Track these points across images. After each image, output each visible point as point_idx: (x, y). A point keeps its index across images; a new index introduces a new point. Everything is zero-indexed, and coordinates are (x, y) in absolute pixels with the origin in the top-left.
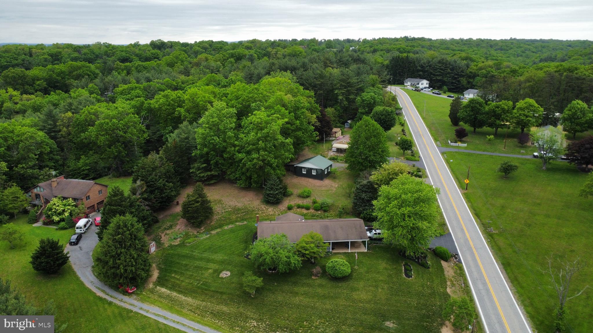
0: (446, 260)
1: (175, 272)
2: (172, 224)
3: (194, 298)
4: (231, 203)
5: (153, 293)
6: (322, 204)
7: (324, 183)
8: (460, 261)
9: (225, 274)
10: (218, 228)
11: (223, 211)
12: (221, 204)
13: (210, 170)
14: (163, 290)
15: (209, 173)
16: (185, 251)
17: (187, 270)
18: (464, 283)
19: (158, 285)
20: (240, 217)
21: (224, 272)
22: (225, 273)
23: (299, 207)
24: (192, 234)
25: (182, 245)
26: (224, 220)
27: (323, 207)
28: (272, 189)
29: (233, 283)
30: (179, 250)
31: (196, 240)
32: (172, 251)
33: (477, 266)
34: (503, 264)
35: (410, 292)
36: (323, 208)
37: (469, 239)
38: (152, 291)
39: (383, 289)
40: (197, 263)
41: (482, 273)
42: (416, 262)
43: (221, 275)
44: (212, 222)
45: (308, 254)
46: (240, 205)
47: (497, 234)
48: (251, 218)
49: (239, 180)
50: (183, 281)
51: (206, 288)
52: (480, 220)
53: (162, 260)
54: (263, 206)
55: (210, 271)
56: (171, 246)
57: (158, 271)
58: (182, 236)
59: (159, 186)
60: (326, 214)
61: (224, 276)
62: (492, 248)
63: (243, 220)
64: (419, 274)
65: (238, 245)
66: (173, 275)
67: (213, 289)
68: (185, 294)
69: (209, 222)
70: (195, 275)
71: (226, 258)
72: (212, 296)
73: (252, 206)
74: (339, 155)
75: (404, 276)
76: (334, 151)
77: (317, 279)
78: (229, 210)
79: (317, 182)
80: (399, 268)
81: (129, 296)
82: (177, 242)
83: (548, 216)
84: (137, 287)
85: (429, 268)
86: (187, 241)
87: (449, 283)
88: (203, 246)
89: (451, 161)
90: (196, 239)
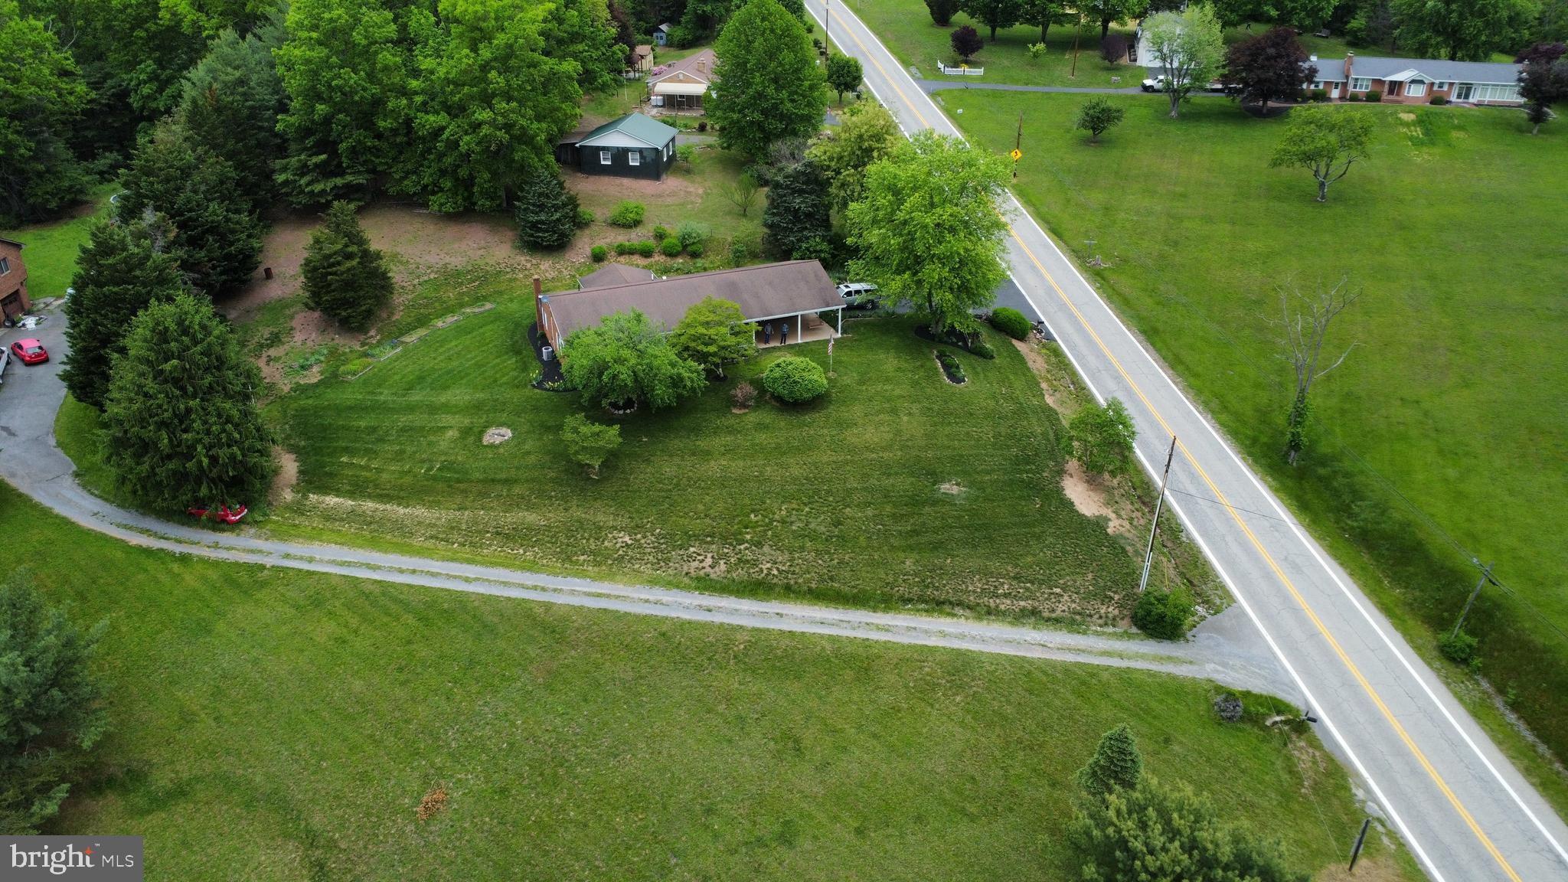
0: (1022, 337)
1: (346, 450)
2: (276, 330)
3: (430, 506)
4: (432, 259)
5: (303, 514)
6: (684, 238)
7: (664, 186)
8: (1049, 337)
9: (498, 435)
10: (416, 328)
11: (416, 282)
12: (401, 262)
13: (341, 173)
14: (331, 500)
15: (339, 181)
16: (349, 396)
17: (381, 440)
18: (1073, 383)
19: (309, 491)
20: (467, 294)
21: (492, 431)
22: (497, 431)
23: (622, 251)
24: (347, 350)
25: (333, 381)
26: (426, 306)
27: (687, 246)
28: (542, 207)
29: (528, 453)
30: (332, 396)
31: (370, 364)
32: (310, 401)
33: (1090, 342)
34: (1144, 332)
35: (971, 414)
36: (689, 249)
37: (1056, 287)
38: (298, 509)
39: (910, 414)
40: (403, 420)
41: (1105, 356)
42: (959, 346)
43: (487, 439)
44: (393, 314)
45: (714, 354)
46: (456, 262)
47: (1110, 268)
48: (501, 293)
49: (434, 193)
50: (379, 471)
51: (456, 476)
52: (1065, 242)
53: (291, 426)
54: (523, 260)
55: (450, 433)
56: (301, 390)
57: (293, 456)
58: (322, 358)
59: (212, 222)
60: (700, 262)
61: (498, 440)
62: (1109, 299)
63: (478, 300)
64: (977, 373)
65: (498, 361)
66: (344, 459)
67: (477, 475)
68: (400, 500)
69: (384, 315)
70: (409, 449)
71: (480, 395)
72: (483, 495)
73: (491, 262)
74: (674, 114)
75: (948, 381)
76: (656, 106)
77: (745, 414)
78: (432, 276)
79: (645, 186)
80: (928, 364)
81: (232, 531)
82: (314, 376)
83: (1209, 220)
84: (245, 504)
85: (992, 357)
86: (342, 368)
87: (1044, 385)
88: (397, 377)
89: (960, 111)
90: (370, 360)
